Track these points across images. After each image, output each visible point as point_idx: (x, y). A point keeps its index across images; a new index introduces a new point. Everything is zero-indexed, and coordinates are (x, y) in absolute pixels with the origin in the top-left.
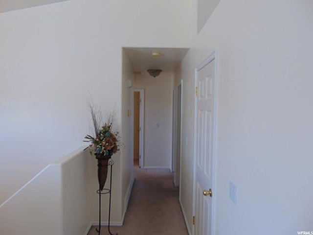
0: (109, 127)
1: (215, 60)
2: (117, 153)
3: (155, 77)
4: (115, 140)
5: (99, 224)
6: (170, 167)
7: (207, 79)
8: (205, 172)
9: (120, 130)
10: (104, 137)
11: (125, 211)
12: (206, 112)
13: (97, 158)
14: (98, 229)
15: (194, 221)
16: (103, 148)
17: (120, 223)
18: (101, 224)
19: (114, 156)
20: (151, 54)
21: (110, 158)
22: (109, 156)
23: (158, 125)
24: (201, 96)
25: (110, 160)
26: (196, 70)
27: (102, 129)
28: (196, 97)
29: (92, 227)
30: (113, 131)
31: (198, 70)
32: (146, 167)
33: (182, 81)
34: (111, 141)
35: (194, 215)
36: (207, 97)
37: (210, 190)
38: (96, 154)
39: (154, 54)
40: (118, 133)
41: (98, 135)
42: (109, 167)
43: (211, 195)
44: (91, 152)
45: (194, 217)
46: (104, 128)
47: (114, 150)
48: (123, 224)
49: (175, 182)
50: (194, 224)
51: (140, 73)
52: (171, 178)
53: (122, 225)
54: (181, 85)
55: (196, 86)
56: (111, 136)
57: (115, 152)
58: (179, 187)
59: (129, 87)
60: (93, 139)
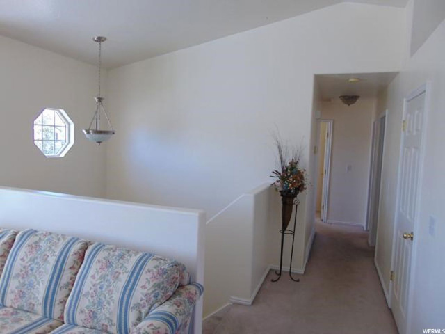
0: (296, 163)
1: (426, 93)
2: (303, 192)
3: (349, 105)
4: (302, 177)
5: (279, 269)
6: (364, 225)
7: (417, 112)
8: (408, 217)
9: (307, 168)
10: (291, 174)
11: (306, 261)
12: (413, 150)
13: (282, 195)
14: (278, 273)
15: (392, 276)
16: (290, 185)
17: (302, 272)
18: (282, 269)
19: (299, 195)
20: (348, 79)
21: (296, 196)
22: (295, 195)
23: (349, 168)
24: (409, 132)
25: (295, 199)
26: (405, 100)
27: (288, 165)
28: (402, 132)
29: (271, 270)
30: (300, 167)
31: (408, 101)
32: (329, 221)
33: (387, 111)
34: (298, 178)
35: (392, 269)
36: (415, 133)
37: (412, 233)
38: (280, 191)
39: (352, 80)
40: (305, 170)
41: (285, 171)
42: (294, 206)
43: (412, 238)
44: (276, 189)
45: (392, 272)
46: (291, 164)
47: (300, 188)
48: (305, 273)
49: (370, 242)
50: (391, 279)
51: (329, 100)
52: (364, 237)
53: (303, 273)
54: (385, 117)
55: (403, 119)
56: (299, 172)
57: (301, 191)
58: (374, 247)
59: (317, 119)
60: (280, 174)
